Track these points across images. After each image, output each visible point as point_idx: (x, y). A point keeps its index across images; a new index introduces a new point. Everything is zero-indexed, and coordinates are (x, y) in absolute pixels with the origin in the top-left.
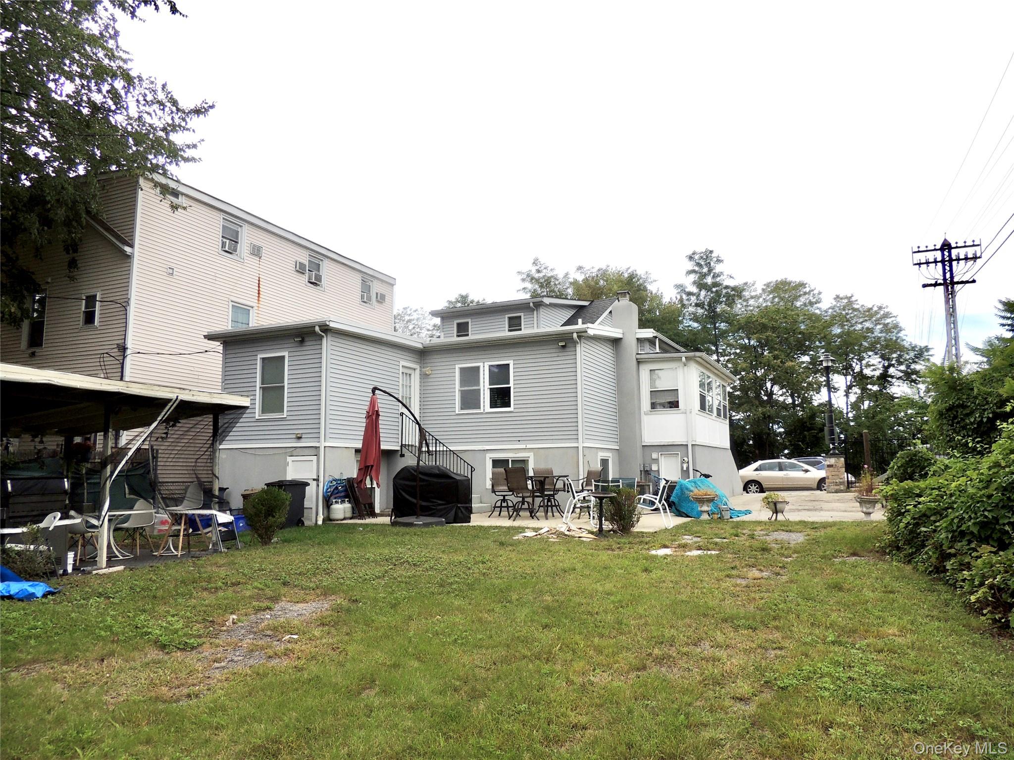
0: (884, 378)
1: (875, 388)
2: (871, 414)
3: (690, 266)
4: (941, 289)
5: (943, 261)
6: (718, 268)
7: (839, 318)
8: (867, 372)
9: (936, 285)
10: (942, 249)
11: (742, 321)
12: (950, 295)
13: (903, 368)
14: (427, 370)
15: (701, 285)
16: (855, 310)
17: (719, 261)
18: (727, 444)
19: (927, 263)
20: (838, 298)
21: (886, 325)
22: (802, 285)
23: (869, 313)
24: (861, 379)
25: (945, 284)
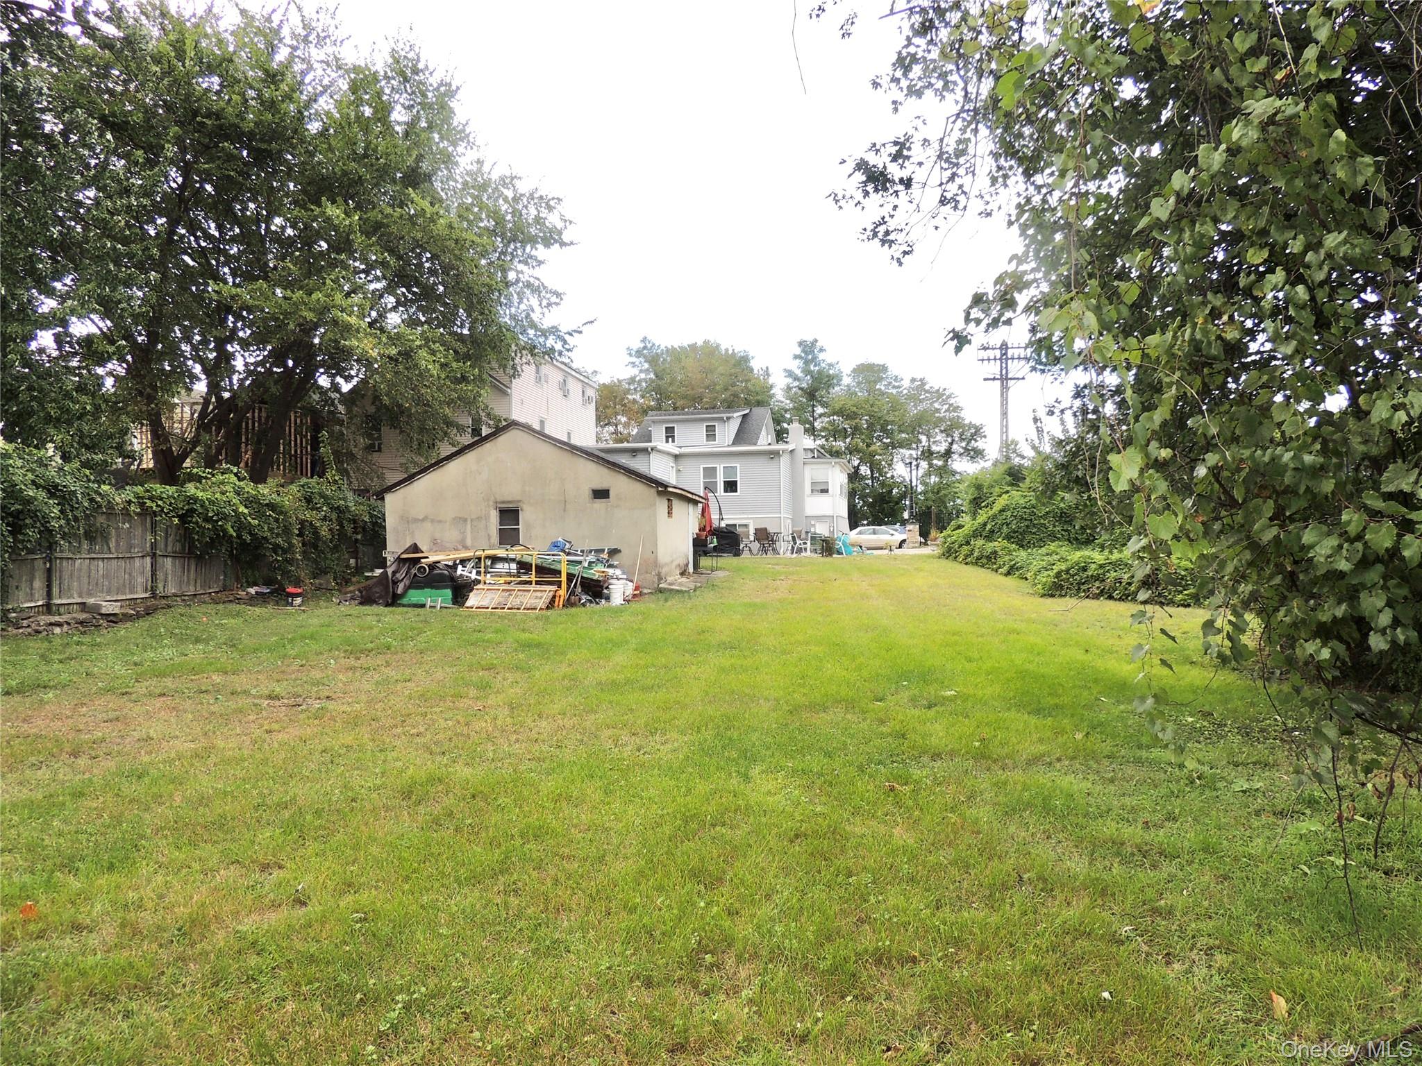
0: (948, 454)
1: (940, 463)
2: (937, 490)
3: (798, 351)
4: (998, 382)
5: (1001, 359)
6: (821, 356)
7: (914, 397)
8: (934, 448)
9: (994, 379)
10: (1001, 348)
11: (837, 407)
12: (1005, 389)
13: (964, 444)
14: (680, 468)
15: (807, 372)
16: (927, 392)
17: (821, 350)
18: (846, 515)
19: (989, 360)
20: (913, 380)
21: (951, 405)
22: (884, 368)
23: (939, 395)
24: (928, 454)
25: (1001, 379)
